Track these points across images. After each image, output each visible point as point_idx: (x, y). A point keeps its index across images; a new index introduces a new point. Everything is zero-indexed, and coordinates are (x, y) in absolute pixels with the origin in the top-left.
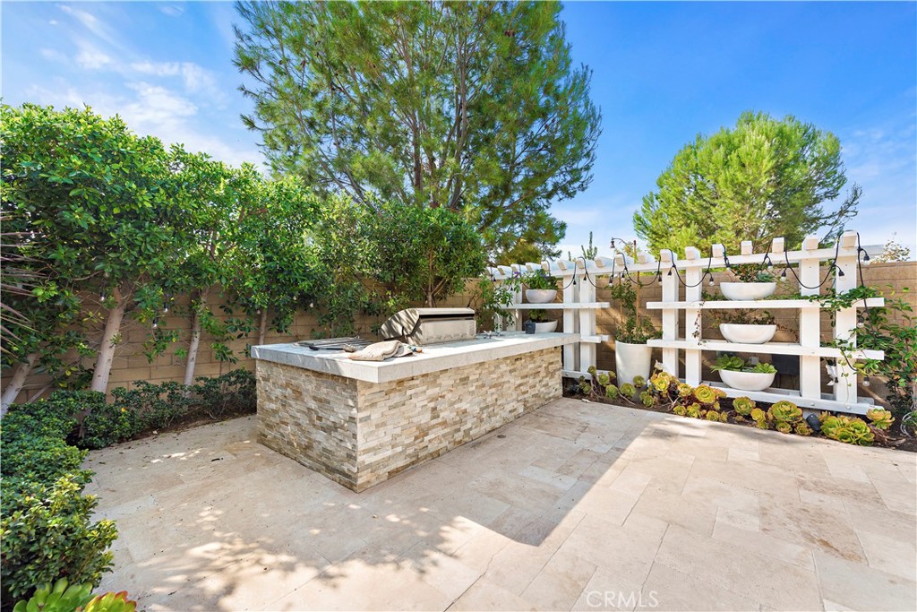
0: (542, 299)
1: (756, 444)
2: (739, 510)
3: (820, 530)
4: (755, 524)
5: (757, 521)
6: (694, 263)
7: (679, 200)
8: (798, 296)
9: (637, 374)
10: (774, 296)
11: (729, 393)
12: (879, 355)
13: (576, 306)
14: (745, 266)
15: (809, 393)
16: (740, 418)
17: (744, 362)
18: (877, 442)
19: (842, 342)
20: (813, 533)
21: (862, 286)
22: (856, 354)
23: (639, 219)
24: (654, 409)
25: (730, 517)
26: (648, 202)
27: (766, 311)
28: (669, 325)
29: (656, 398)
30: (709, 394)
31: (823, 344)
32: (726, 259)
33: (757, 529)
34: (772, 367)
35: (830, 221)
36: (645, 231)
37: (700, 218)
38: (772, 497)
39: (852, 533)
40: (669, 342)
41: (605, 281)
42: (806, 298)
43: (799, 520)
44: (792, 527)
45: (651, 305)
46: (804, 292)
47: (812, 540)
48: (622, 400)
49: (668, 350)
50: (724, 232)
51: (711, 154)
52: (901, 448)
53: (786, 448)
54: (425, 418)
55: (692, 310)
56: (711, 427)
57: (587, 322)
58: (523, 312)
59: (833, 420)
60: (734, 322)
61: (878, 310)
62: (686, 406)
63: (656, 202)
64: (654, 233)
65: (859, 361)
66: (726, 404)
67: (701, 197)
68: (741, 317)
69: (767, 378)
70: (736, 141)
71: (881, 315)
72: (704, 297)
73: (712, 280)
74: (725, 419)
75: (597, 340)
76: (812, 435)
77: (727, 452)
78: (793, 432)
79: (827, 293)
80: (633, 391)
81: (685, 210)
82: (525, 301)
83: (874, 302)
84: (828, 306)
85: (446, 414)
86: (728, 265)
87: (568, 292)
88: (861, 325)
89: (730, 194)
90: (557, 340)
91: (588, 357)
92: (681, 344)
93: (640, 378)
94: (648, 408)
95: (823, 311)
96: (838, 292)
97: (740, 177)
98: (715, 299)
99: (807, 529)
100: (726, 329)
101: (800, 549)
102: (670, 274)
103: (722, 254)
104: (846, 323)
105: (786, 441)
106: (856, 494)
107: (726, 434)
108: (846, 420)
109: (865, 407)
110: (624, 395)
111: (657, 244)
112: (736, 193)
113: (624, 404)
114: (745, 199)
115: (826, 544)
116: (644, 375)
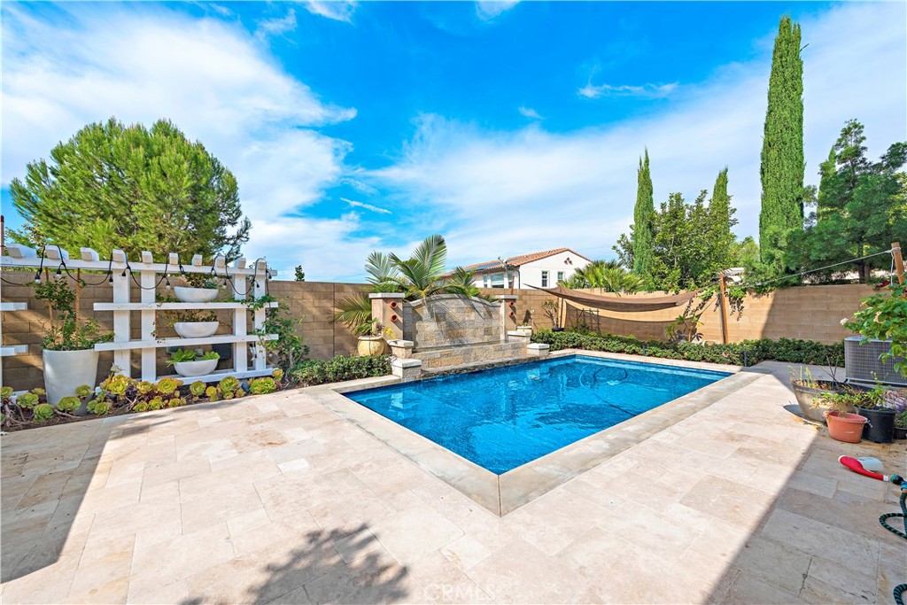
1: (214, 411)
2: (222, 451)
3: (266, 440)
4: (234, 452)
5: (234, 451)
6: (148, 267)
7: (87, 185)
8: (233, 300)
9: (80, 385)
10: (217, 300)
11: (186, 381)
12: (276, 337)
14: (195, 274)
15: (241, 368)
16: (197, 398)
17: (195, 353)
18: (278, 389)
19: (258, 330)
20: (264, 442)
21: (268, 295)
22: (266, 338)
24: (109, 415)
25: (218, 457)
26: (37, 174)
27: (212, 311)
28: (122, 327)
29: (109, 404)
30: (168, 385)
31: (248, 333)
32: (181, 267)
33: (236, 454)
34: (216, 354)
35: (232, 242)
36: (35, 210)
37: (117, 213)
38: (237, 435)
39: (279, 434)
40: (121, 344)
42: (238, 301)
43: (255, 440)
44: (254, 444)
45: (98, 306)
46: (237, 297)
47: (264, 445)
48: (62, 416)
49: (121, 352)
50: (146, 234)
51: (129, 150)
52: (287, 389)
53: (233, 407)
55: (149, 312)
56: (175, 411)
59: (257, 381)
60: (187, 321)
61: (275, 309)
62: (148, 402)
64: (50, 216)
65: (267, 342)
66: (184, 390)
67: (117, 190)
68: (190, 316)
69: (212, 363)
71: (276, 312)
72: (159, 299)
73: (168, 284)
74: (185, 402)
76: (245, 395)
77: (197, 423)
78: (234, 397)
79: (250, 298)
80: (78, 404)
81: (97, 199)
83: (275, 305)
84: (252, 307)
86: (183, 273)
88: (268, 319)
89: (152, 198)
92: (135, 345)
93: (86, 388)
94: (102, 415)
95: (248, 310)
96: (256, 297)
97: (162, 185)
98: (169, 300)
99: (259, 442)
100: (180, 327)
101: (261, 451)
102: (124, 275)
103: (177, 262)
104: (260, 318)
105: (232, 404)
106: (277, 417)
107: (190, 412)
108: (263, 380)
109: (270, 371)
110: (64, 411)
111: (55, 230)
112: (159, 199)
113: (65, 420)
115: (271, 443)
116: (91, 382)
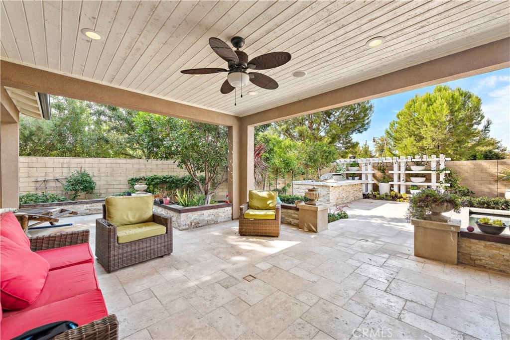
0: (354, 170)
6: (403, 160)
8: (431, 170)
9: (386, 192)
10: (425, 170)
12: (449, 185)
13: (366, 172)
14: (416, 162)
17: (416, 188)
19: (441, 182)
21: (445, 168)
22: (444, 185)
23: (388, 132)
24: (390, 200)
26: (392, 125)
27: (423, 174)
28: (396, 178)
29: (391, 198)
31: (437, 182)
37: (416, 133)
40: (395, 182)
41: (376, 165)
42: (433, 170)
45: (390, 172)
48: (381, 198)
49: (395, 185)
51: (421, 105)
54: (338, 196)
55: (403, 174)
57: (370, 177)
58: (347, 174)
60: (414, 177)
62: (399, 199)
63: (396, 125)
67: (417, 124)
68: (417, 175)
70: (433, 100)
72: (406, 170)
73: (408, 165)
75: (373, 182)
80: (385, 196)
81: (409, 129)
82: (348, 170)
83: (448, 172)
84: (438, 172)
85: (341, 196)
86: (412, 161)
87: (363, 169)
88: (445, 177)
89: (429, 124)
90: (360, 182)
91: (370, 188)
92: (399, 183)
95: (437, 174)
96: (440, 169)
97: (433, 117)
98: (409, 170)
100: (412, 179)
102: (396, 163)
104: (442, 177)
112: (432, 123)
113: (382, 200)
114: (436, 126)
116: (388, 192)
